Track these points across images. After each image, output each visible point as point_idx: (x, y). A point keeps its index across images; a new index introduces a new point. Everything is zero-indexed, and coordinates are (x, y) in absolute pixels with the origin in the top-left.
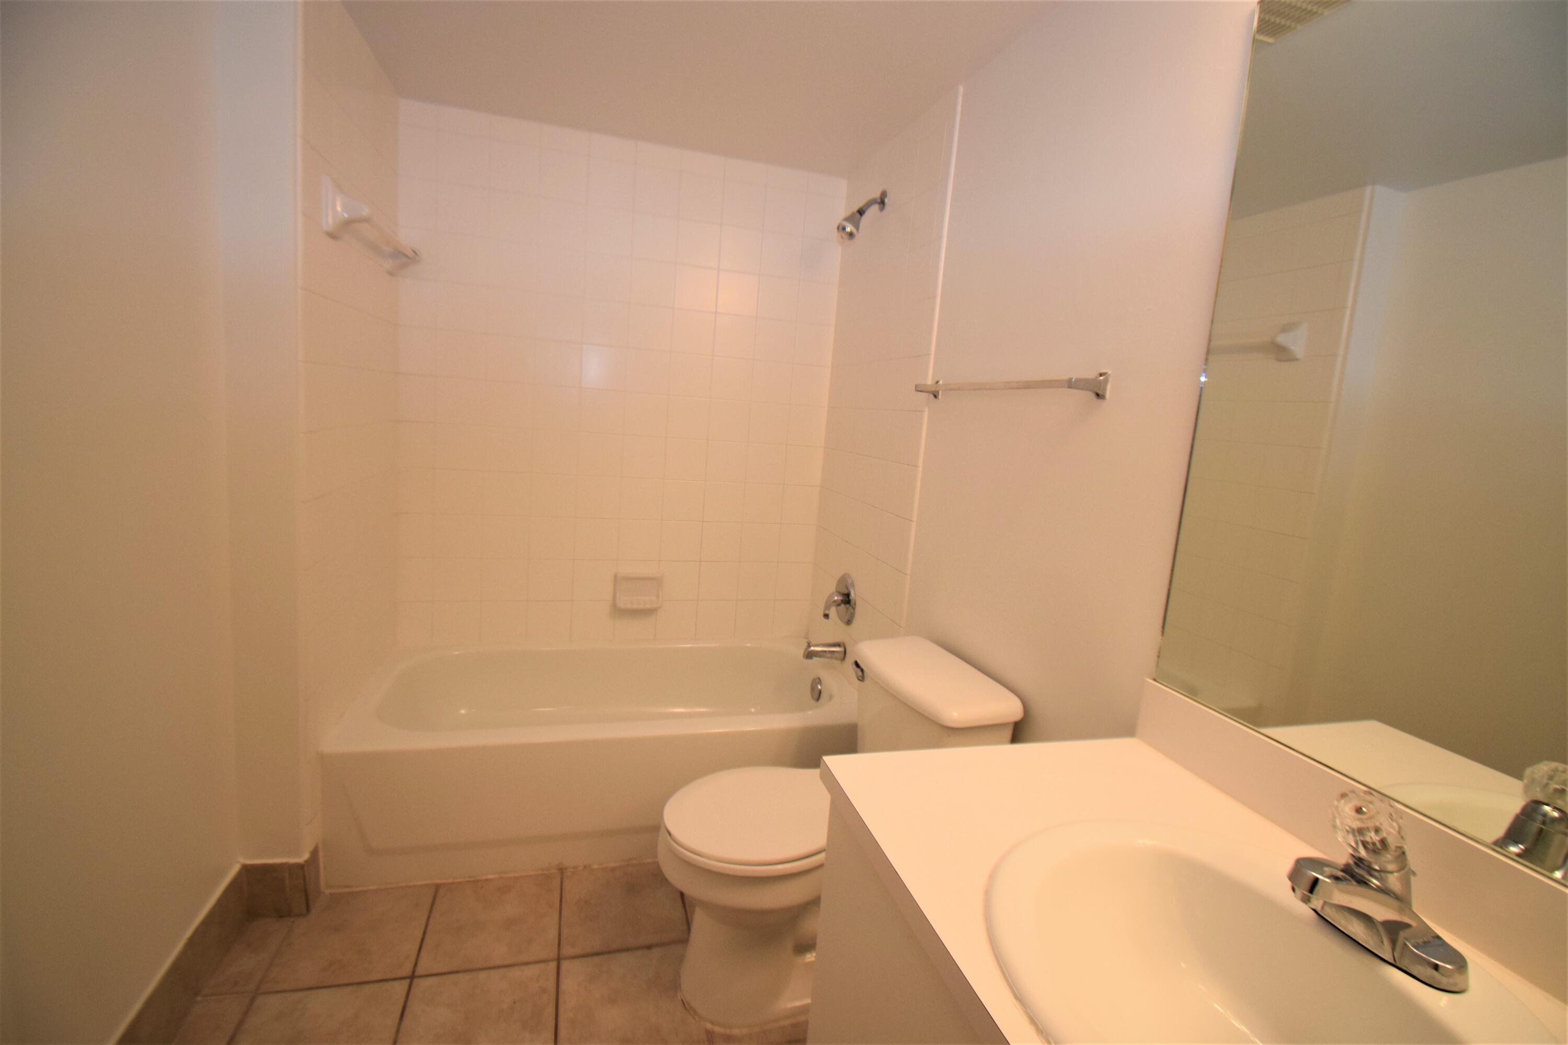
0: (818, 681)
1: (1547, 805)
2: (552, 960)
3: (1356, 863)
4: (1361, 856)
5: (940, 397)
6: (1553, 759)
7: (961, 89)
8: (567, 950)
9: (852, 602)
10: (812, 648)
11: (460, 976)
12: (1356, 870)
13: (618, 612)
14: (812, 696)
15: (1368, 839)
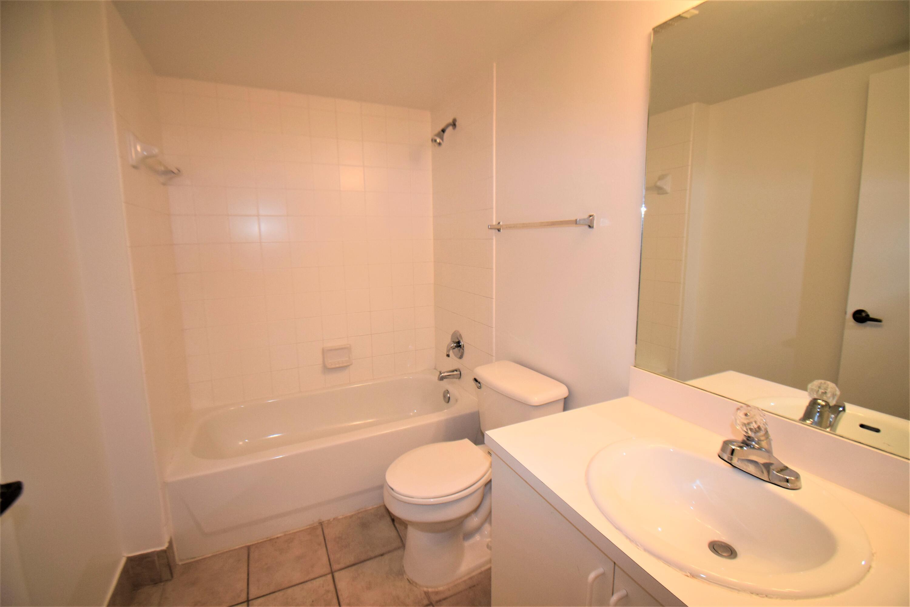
0: (447, 392)
1: (819, 400)
2: (329, 574)
3: (748, 439)
4: (749, 435)
5: (501, 231)
6: (818, 379)
7: (495, 65)
8: (336, 567)
9: (462, 346)
10: (442, 375)
11: (277, 594)
12: (748, 442)
13: (327, 369)
14: (445, 401)
15: (752, 427)
